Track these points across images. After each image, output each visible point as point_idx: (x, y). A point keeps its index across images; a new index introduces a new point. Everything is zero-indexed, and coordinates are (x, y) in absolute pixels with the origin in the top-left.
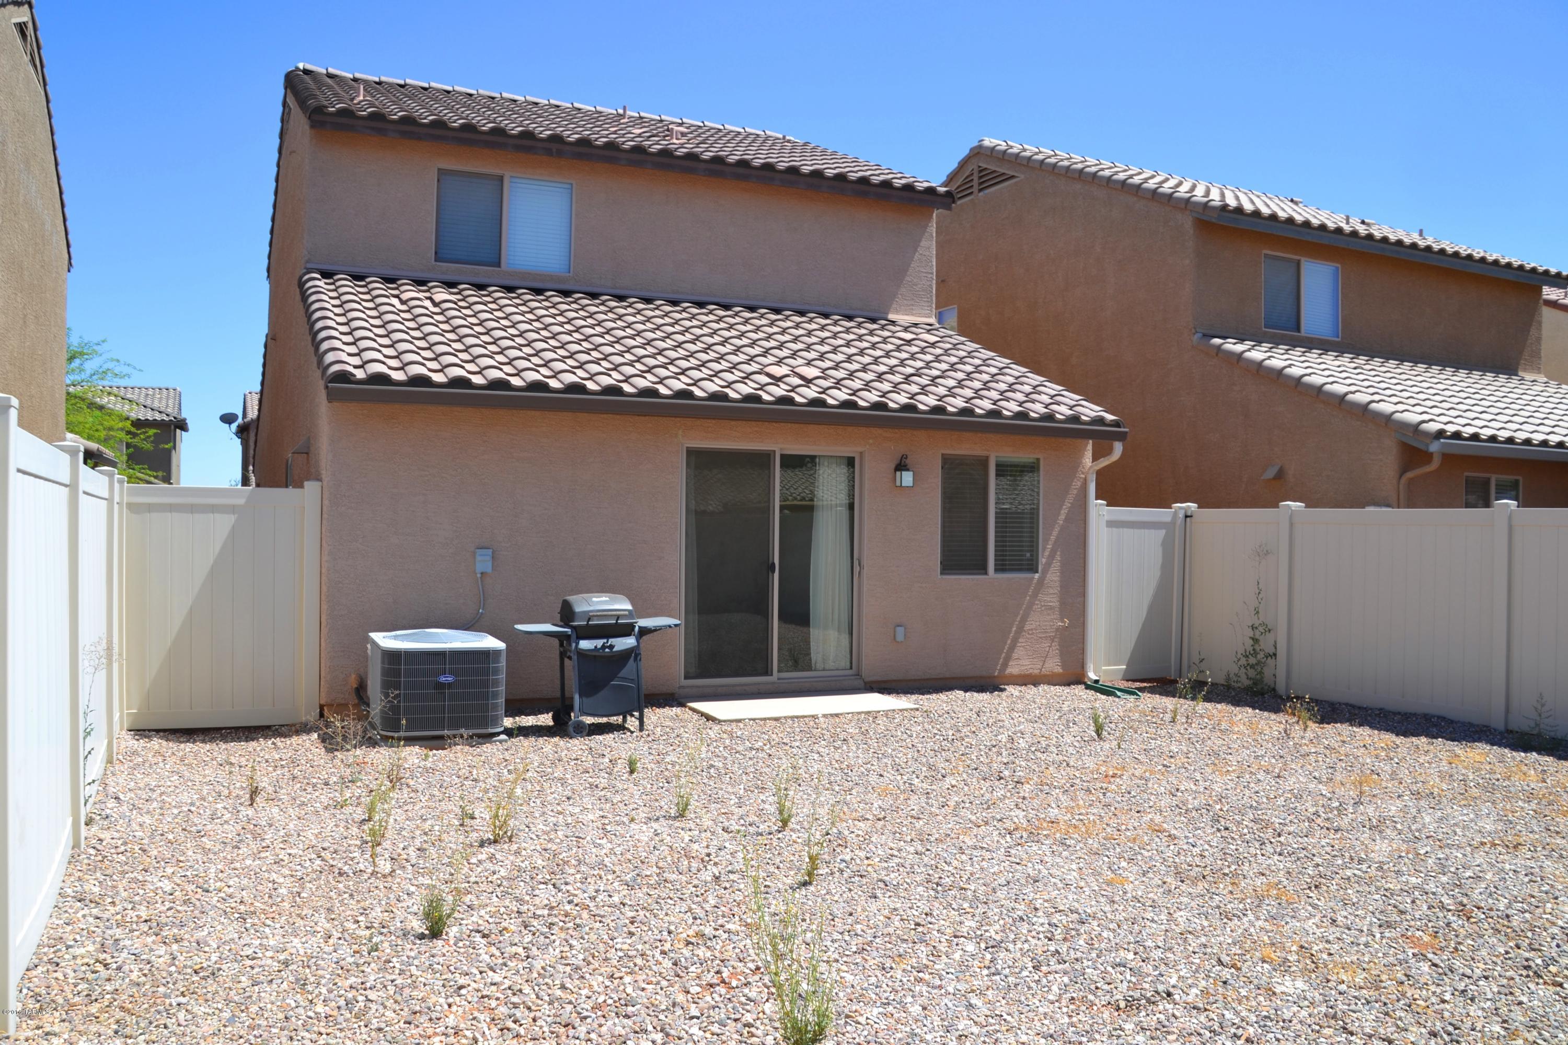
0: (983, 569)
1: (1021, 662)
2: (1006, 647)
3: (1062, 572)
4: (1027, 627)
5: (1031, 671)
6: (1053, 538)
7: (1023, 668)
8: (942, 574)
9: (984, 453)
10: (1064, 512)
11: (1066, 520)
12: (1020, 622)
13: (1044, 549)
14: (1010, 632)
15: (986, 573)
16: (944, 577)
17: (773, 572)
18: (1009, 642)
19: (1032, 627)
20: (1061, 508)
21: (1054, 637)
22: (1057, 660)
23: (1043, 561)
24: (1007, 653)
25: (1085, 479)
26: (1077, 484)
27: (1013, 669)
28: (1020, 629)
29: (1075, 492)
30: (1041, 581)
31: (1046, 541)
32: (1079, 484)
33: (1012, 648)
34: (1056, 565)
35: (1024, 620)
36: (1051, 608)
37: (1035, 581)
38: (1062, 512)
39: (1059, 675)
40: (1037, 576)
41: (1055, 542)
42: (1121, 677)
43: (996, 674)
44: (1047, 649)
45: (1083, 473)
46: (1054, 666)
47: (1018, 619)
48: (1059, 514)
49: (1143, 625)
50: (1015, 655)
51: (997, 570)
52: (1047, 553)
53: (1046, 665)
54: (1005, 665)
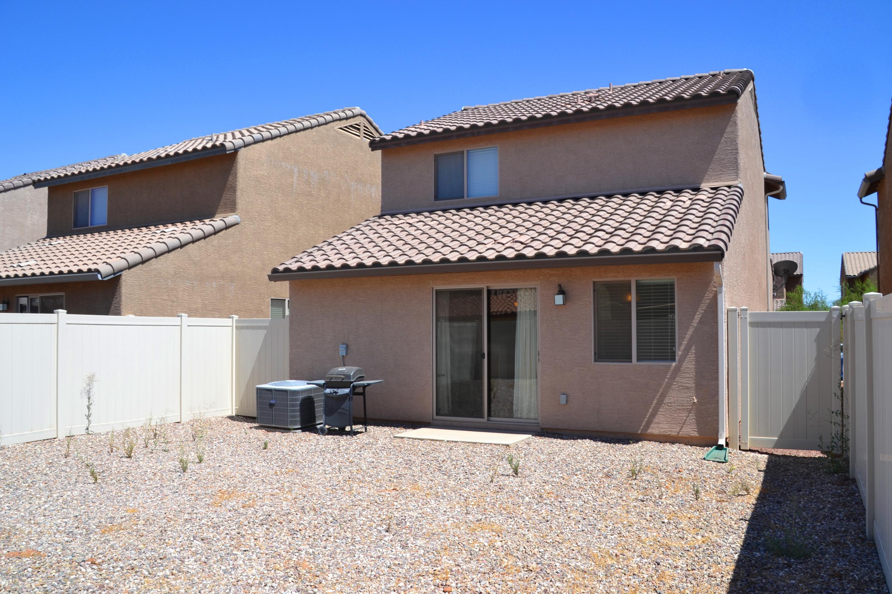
0: (629, 358)
1: (661, 426)
2: (649, 414)
3: (697, 362)
4: (666, 401)
5: (670, 433)
6: (688, 336)
7: (662, 430)
8: (595, 361)
9: (627, 279)
10: (697, 317)
11: (700, 322)
12: (660, 397)
13: (680, 345)
14: (651, 403)
15: (631, 362)
16: (597, 363)
17: (484, 358)
18: (651, 410)
19: (670, 401)
20: (695, 314)
21: (691, 410)
22: (694, 426)
23: (679, 353)
24: (648, 419)
25: (716, 291)
26: (709, 295)
27: (654, 430)
28: (660, 403)
29: (708, 301)
30: (678, 369)
31: (682, 338)
32: (711, 295)
33: (653, 415)
34: (691, 357)
35: (663, 396)
36: (688, 388)
37: (672, 368)
38: (696, 317)
39: (695, 437)
40: (674, 364)
41: (690, 340)
42: (772, 446)
43: (639, 432)
44: (685, 418)
45: (715, 287)
46: (691, 430)
47: (659, 394)
48: (693, 318)
49: (797, 406)
50: (656, 420)
51: (638, 360)
52: (682, 348)
53: (684, 429)
54: (648, 426)
